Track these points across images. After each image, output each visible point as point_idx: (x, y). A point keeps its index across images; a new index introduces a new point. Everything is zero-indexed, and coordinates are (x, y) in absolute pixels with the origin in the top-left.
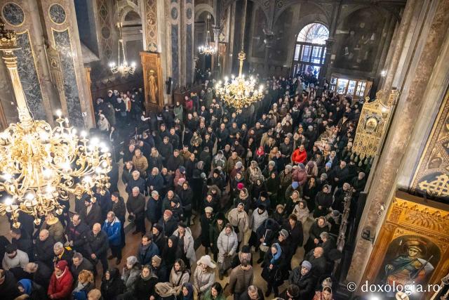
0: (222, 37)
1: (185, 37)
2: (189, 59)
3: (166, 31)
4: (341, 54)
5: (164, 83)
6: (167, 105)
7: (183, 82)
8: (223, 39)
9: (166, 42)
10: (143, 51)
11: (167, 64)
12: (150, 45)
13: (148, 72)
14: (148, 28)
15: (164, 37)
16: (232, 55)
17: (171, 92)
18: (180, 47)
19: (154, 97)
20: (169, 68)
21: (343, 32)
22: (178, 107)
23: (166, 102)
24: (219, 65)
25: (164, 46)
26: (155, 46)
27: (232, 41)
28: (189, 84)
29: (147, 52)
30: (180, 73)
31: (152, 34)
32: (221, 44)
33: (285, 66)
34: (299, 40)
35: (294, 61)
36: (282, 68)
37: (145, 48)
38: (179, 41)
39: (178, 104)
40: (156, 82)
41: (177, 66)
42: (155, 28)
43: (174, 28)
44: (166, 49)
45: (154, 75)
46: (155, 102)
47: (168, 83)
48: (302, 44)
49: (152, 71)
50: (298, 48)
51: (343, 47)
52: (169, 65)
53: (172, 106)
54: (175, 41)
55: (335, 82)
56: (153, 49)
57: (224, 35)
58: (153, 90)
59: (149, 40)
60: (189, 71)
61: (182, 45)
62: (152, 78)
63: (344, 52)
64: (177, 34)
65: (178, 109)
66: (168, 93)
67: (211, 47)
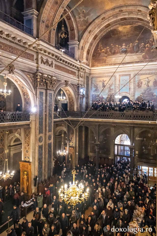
0: (71, 144)
1: (47, 150)
2: (50, 162)
3: (35, 150)
4: (141, 151)
5: (33, 179)
6: (34, 193)
7: (45, 176)
8: (72, 145)
9: (35, 155)
10: (21, 161)
11: (35, 168)
12: (26, 157)
13: (24, 173)
14: (25, 148)
15: (34, 152)
16: (78, 153)
17: (37, 185)
18: (43, 157)
19: (26, 189)
20: (36, 170)
21: (140, 139)
22: (40, 196)
23: (33, 191)
24: (70, 159)
25: (34, 158)
26: (28, 158)
27: (77, 145)
28: (49, 178)
29: (24, 161)
30: (43, 171)
31: (27, 152)
32: (71, 148)
33: (109, 158)
34: (116, 143)
35: (114, 155)
36: (108, 159)
37: (23, 159)
38: (43, 154)
39: (40, 194)
40: (28, 180)
41: (42, 168)
42: (29, 149)
43: (40, 147)
44: (35, 159)
45: (26, 175)
46: (26, 192)
47: (35, 179)
48: (118, 145)
49: (26, 173)
50: (116, 147)
51: (142, 146)
52: (36, 168)
53: (37, 194)
54: (40, 154)
55: (140, 168)
56: (27, 160)
57: (72, 143)
58: (26, 184)
59: (25, 155)
60: (49, 169)
61: (45, 155)
62: (25, 176)
63: (143, 150)
64: (42, 150)
65: (40, 197)
66: (35, 186)
67: (64, 151)
